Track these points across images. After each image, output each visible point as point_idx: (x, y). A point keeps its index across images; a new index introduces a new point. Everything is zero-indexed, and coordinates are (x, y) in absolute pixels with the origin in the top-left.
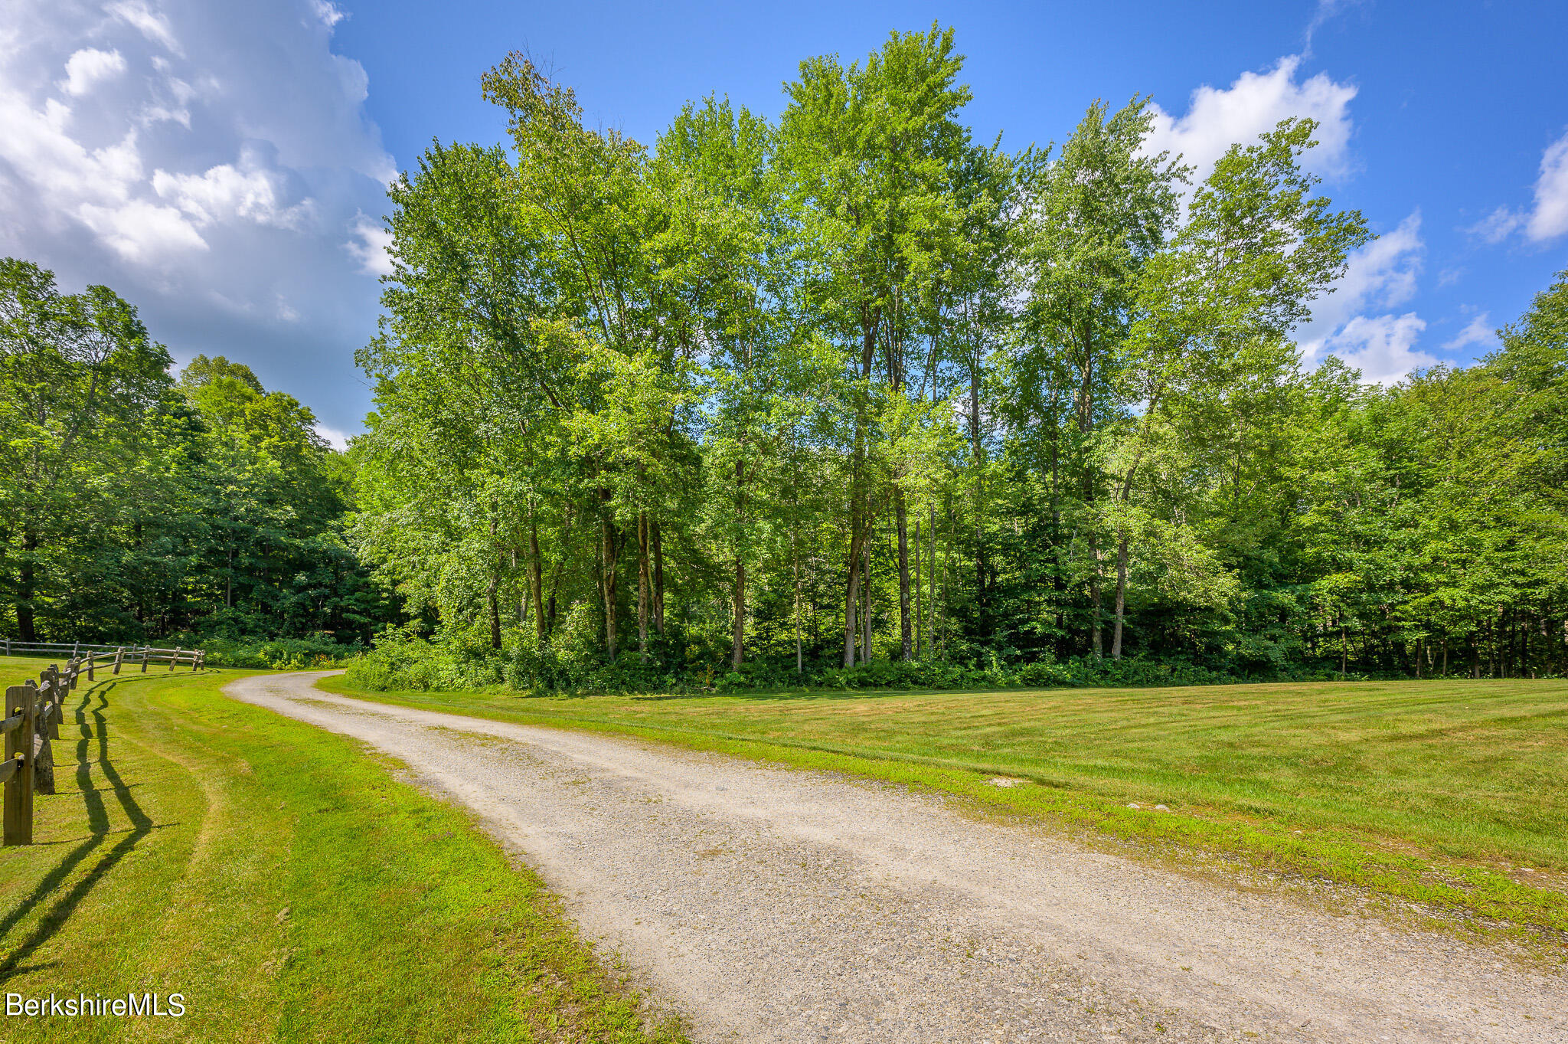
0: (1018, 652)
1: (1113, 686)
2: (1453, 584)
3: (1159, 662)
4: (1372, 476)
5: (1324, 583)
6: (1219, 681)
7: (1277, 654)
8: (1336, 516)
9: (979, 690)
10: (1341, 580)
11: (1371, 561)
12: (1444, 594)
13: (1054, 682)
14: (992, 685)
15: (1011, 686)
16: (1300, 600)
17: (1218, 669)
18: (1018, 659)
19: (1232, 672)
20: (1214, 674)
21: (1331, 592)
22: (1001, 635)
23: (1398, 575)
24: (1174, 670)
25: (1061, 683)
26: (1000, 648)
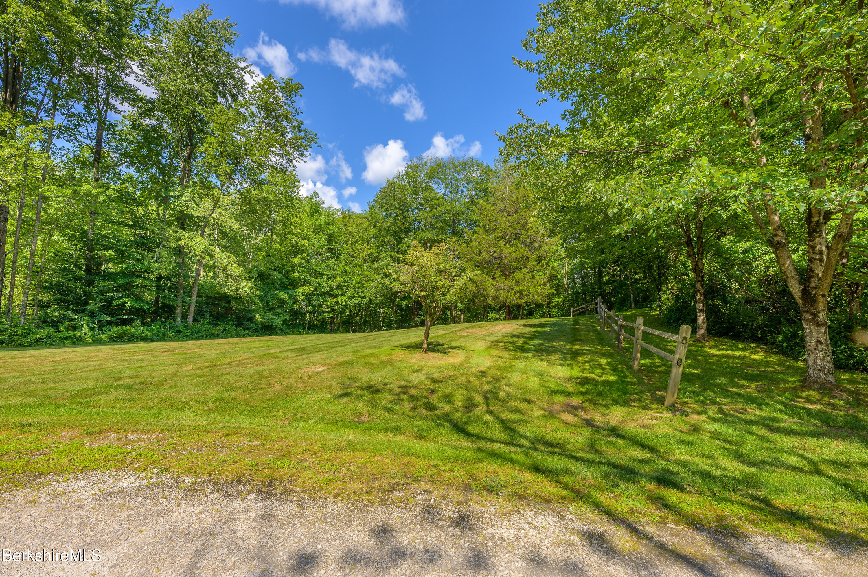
0: (108, 319)
1: (182, 340)
2: (343, 295)
3: (216, 325)
4: (323, 246)
5: (301, 290)
6: (249, 335)
7: (278, 322)
8: (308, 261)
9: (64, 346)
10: (306, 289)
11: (318, 283)
12: (340, 299)
13: (137, 338)
14: (79, 342)
15: (97, 342)
16: (290, 297)
17: (248, 329)
18: (109, 323)
19: (256, 330)
20: (247, 332)
21: (303, 294)
22: (94, 306)
23: (326, 289)
24: (225, 330)
25: (144, 339)
26: (92, 315)
